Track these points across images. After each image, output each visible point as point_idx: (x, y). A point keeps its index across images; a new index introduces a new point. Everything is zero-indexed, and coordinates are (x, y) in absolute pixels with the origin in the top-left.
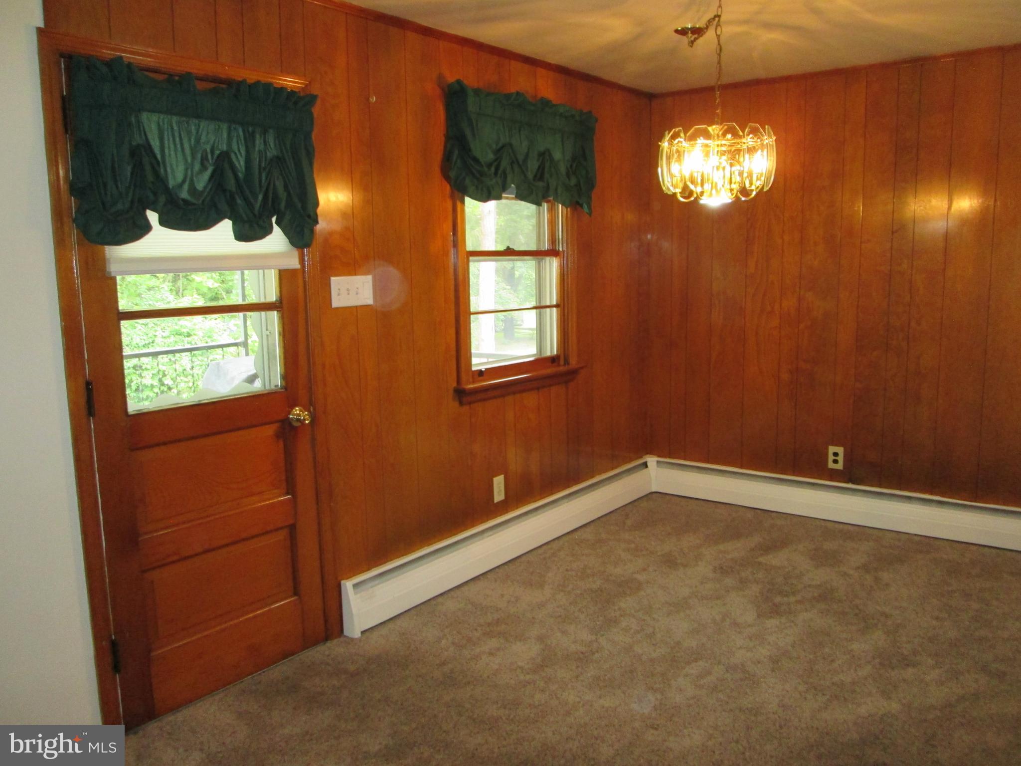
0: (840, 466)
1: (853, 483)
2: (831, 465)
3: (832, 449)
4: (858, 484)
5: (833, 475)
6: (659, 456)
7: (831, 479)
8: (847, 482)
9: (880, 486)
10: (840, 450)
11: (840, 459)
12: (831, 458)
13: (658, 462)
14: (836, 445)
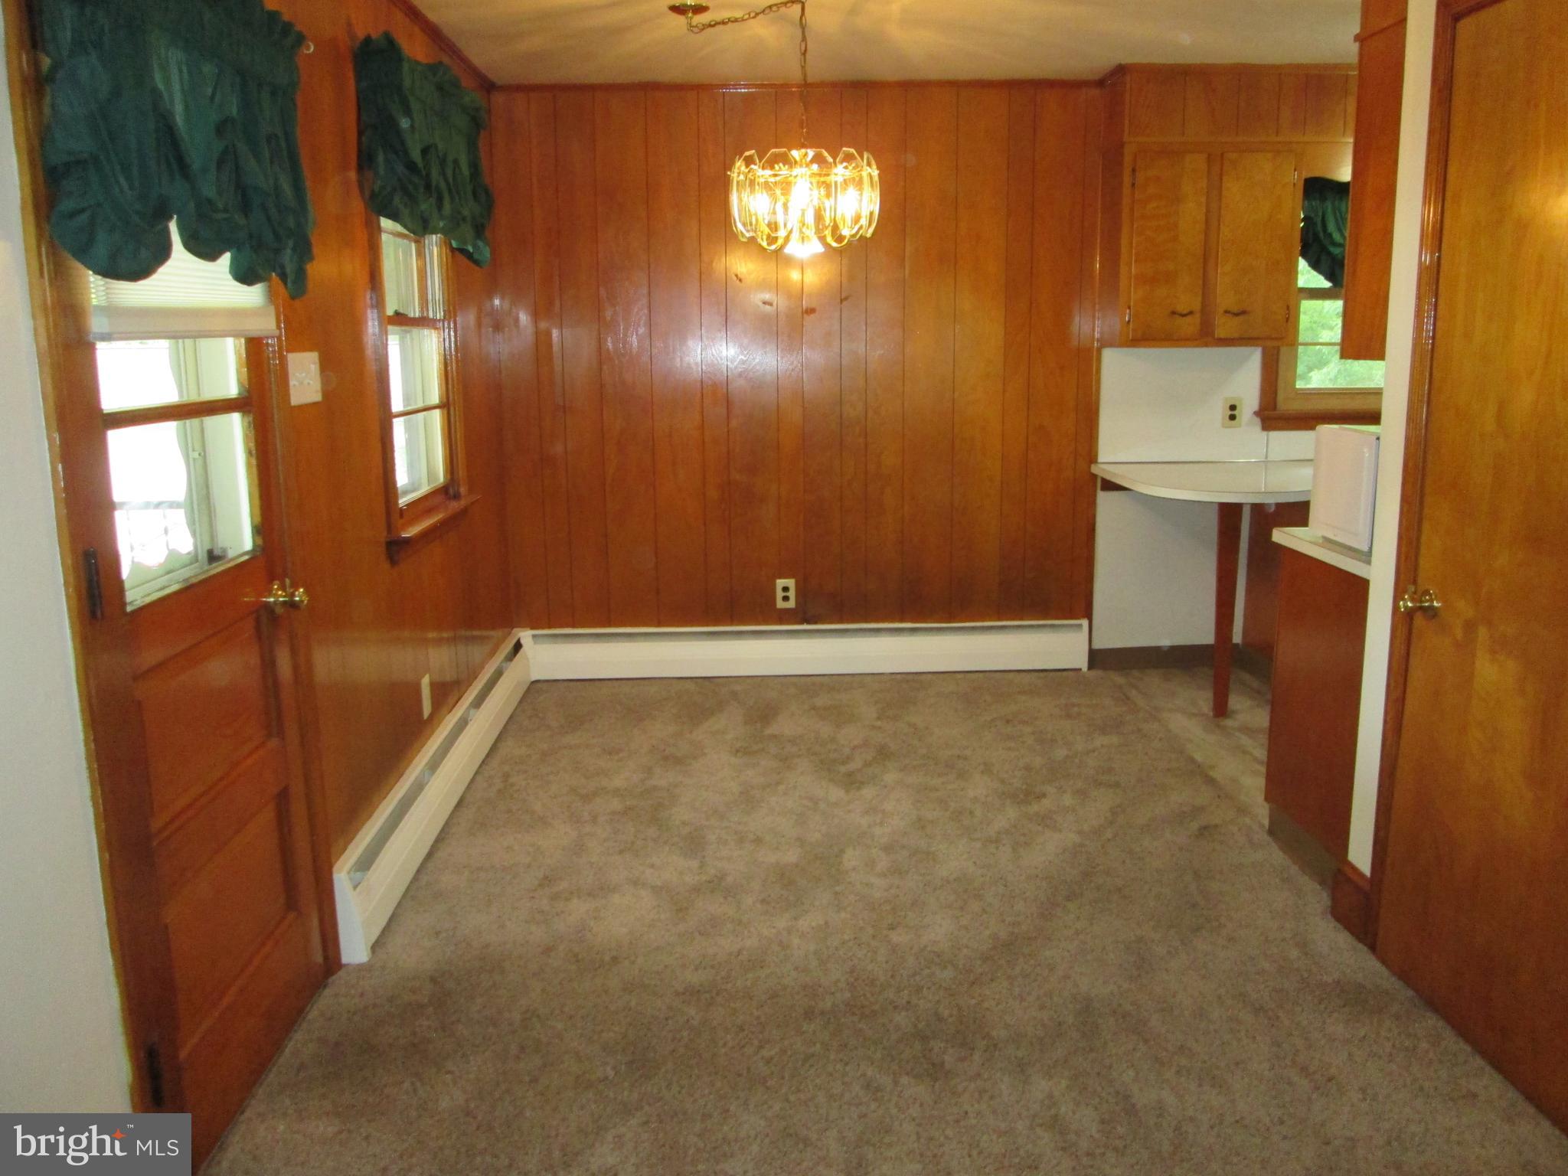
0: (791, 604)
1: (808, 622)
2: (780, 604)
3: (780, 583)
4: (816, 623)
5: (784, 617)
6: (532, 628)
7: (781, 622)
8: (801, 623)
9: (841, 621)
10: (790, 583)
11: (792, 594)
12: (780, 594)
13: (534, 636)
14: (785, 578)
